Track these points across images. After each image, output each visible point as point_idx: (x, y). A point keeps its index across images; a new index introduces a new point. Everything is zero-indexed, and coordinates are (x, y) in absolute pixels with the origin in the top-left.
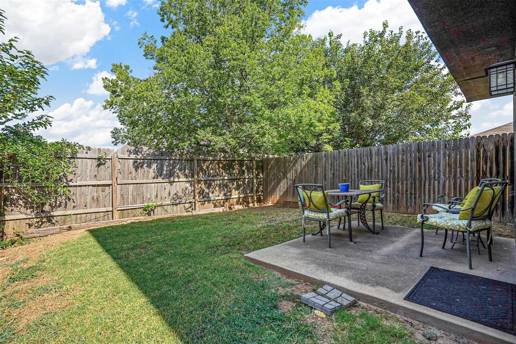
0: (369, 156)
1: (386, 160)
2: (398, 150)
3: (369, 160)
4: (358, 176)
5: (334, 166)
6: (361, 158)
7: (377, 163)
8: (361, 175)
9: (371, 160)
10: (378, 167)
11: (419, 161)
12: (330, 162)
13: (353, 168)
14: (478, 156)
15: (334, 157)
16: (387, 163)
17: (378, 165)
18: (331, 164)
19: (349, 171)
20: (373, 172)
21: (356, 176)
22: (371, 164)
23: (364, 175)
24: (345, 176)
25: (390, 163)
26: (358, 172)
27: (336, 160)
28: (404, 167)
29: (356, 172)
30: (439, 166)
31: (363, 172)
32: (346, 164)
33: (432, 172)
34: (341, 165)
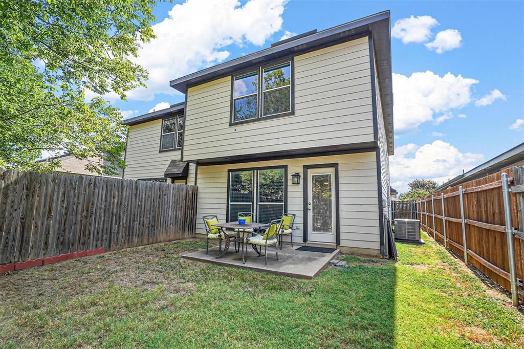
0: (120, 188)
1: (136, 194)
2: (147, 186)
3: (120, 193)
4: (105, 212)
5: (69, 197)
6: (111, 191)
7: (127, 198)
8: (109, 210)
9: (122, 193)
10: (128, 201)
11: (159, 198)
12: (62, 190)
13: (100, 201)
14: (186, 198)
15: (71, 184)
16: (136, 198)
17: (129, 199)
18: (64, 194)
19: (93, 204)
20: (123, 207)
21: (102, 211)
22: (122, 198)
23: (113, 209)
24: (87, 211)
25: (139, 198)
26: (105, 206)
27: (75, 189)
28: (149, 202)
29: (103, 206)
30: (169, 203)
31: (112, 206)
32: (89, 196)
33: (166, 207)
34: (82, 196)
